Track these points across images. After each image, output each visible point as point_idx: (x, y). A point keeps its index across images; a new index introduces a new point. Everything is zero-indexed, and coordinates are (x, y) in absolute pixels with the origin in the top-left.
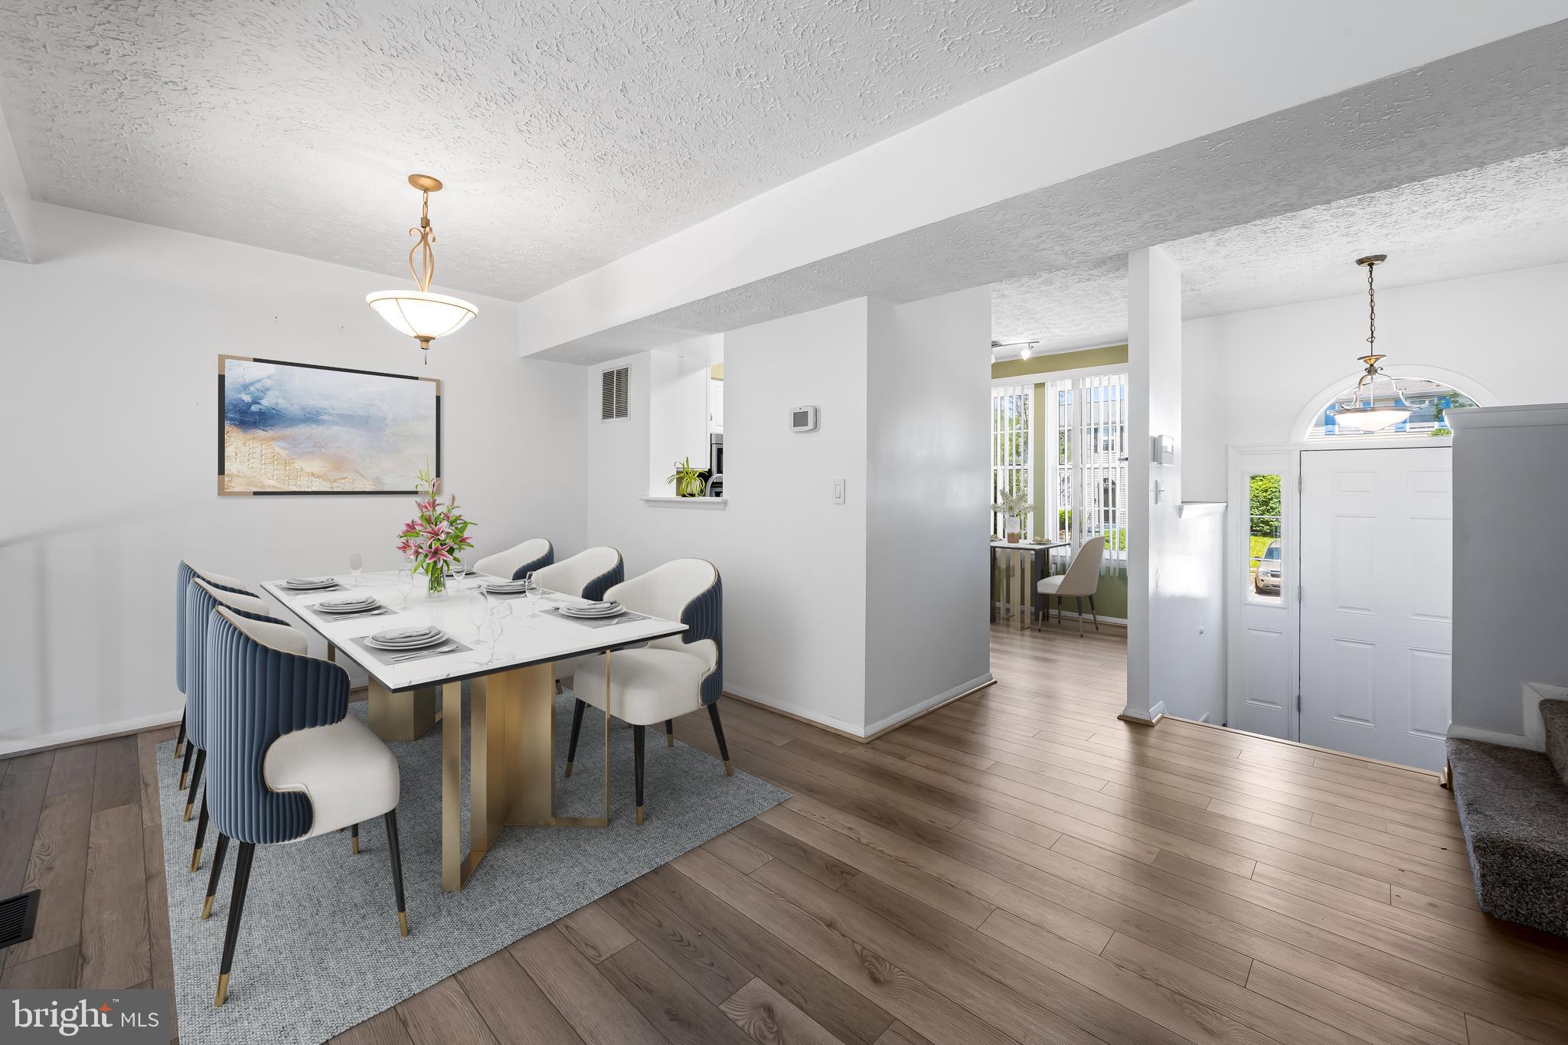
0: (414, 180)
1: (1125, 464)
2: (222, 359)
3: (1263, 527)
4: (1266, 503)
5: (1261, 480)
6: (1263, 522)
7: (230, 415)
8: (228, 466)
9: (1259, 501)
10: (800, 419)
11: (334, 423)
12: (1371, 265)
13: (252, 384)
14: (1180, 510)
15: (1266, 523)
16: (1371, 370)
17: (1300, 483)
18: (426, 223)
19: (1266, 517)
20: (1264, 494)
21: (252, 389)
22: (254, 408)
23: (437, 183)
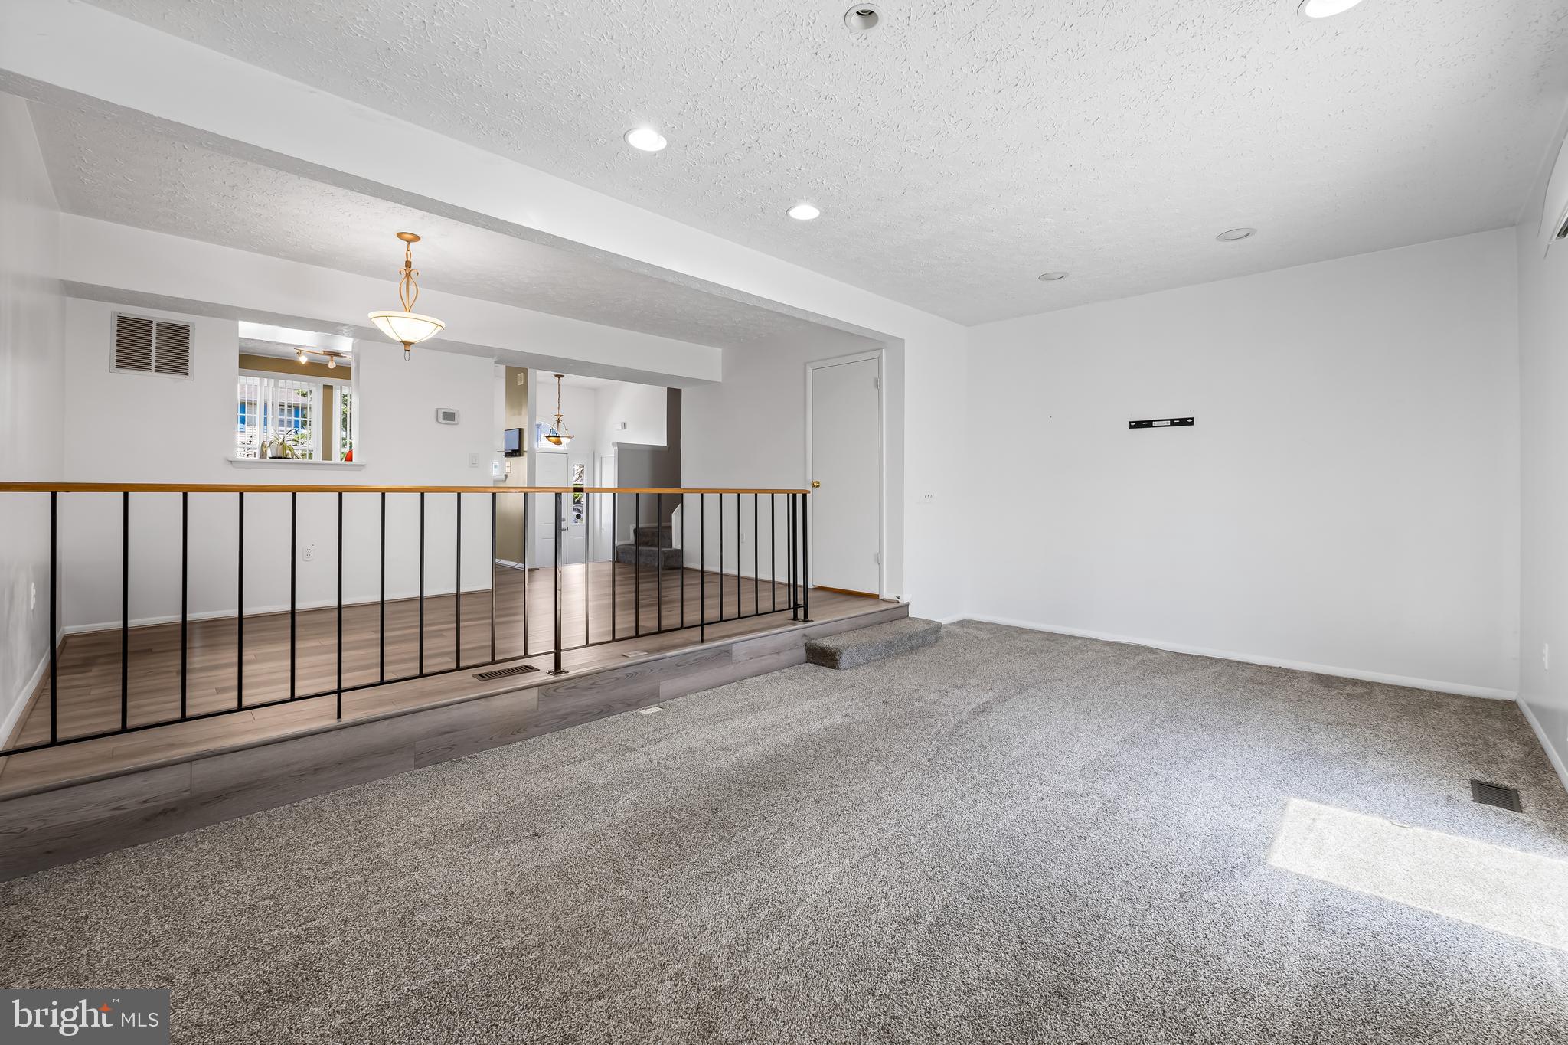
10: (447, 417)
18: (408, 264)
23: (417, 238)
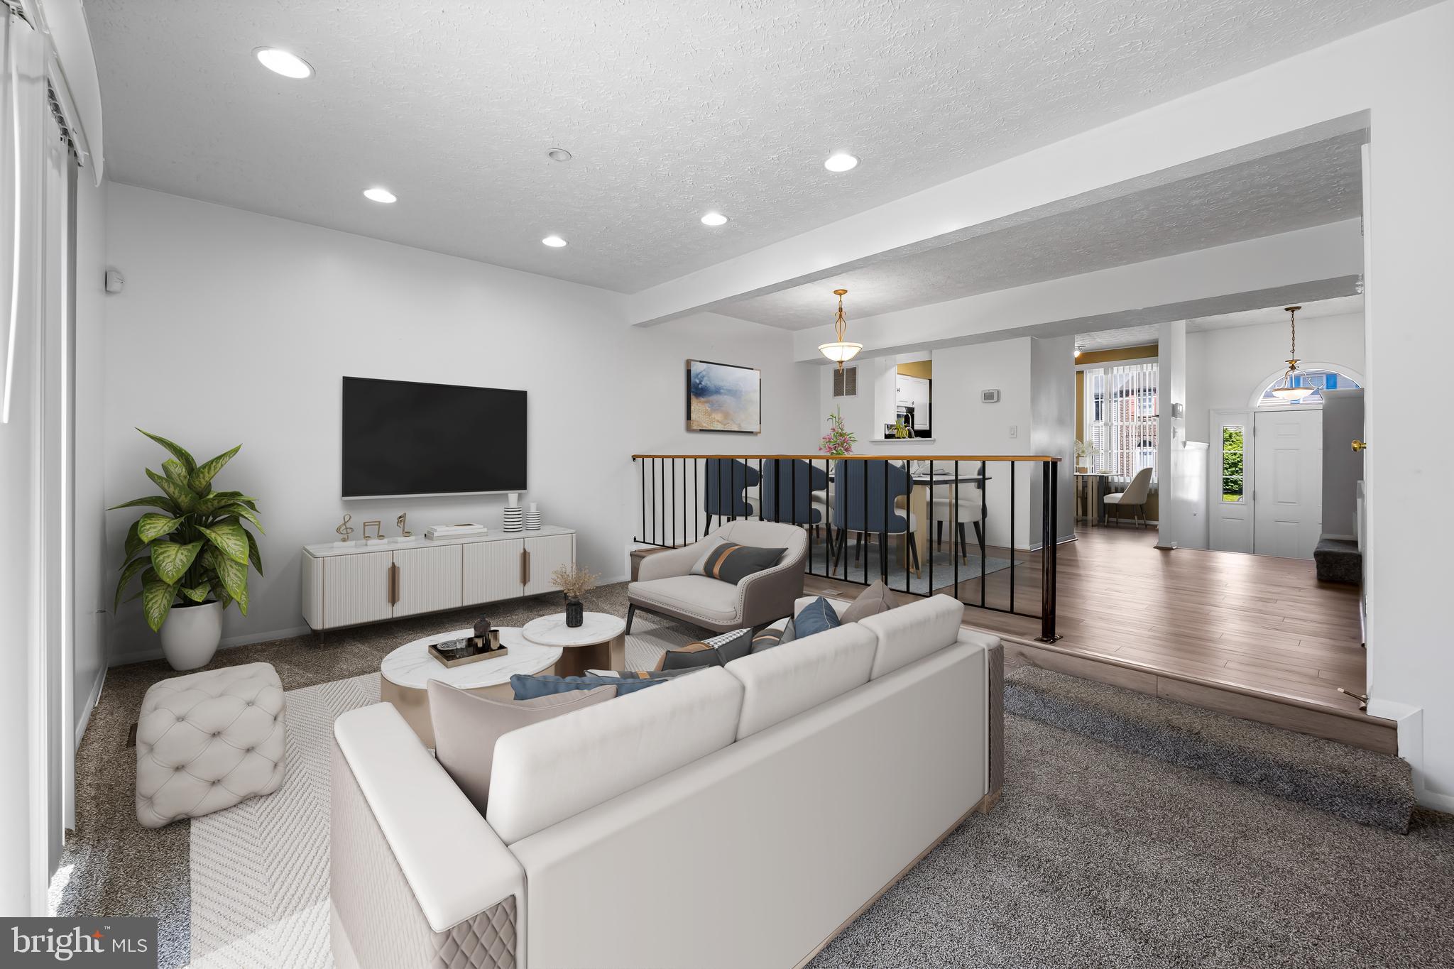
0: (836, 292)
1: (1157, 419)
2: (688, 363)
3: (1232, 486)
4: (1235, 465)
5: (1231, 445)
6: (1232, 482)
7: (693, 390)
8: (693, 416)
9: (1228, 464)
10: (989, 397)
11: (725, 394)
12: (1293, 311)
13: (699, 374)
14: (1185, 444)
15: (1235, 482)
16: (1293, 368)
17: (1254, 431)
18: (841, 310)
19: (1235, 477)
20: (1234, 457)
21: (699, 376)
22: (700, 386)
23: (845, 291)
